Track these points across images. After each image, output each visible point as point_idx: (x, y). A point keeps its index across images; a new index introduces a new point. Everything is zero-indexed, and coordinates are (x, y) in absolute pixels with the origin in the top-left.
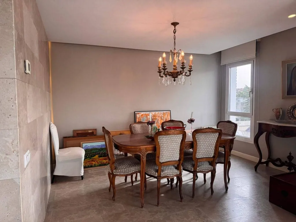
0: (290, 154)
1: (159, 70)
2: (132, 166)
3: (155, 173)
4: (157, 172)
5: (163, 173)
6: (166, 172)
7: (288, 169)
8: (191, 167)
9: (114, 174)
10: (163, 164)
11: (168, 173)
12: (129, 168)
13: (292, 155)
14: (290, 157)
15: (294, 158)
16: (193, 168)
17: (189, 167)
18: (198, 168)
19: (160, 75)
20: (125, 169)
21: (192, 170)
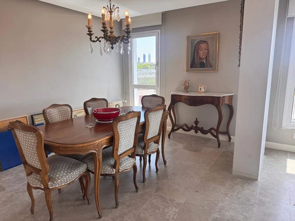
0: (197, 119)
1: (88, 31)
2: (74, 170)
3: (111, 170)
4: (115, 168)
5: (122, 167)
6: (124, 164)
7: (195, 132)
8: (141, 151)
9: (51, 188)
10: (121, 157)
11: (127, 166)
12: (72, 173)
13: (197, 120)
14: (197, 122)
15: (199, 122)
16: (143, 151)
17: (139, 151)
18: (148, 150)
19: (91, 39)
20: (67, 177)
21: (143, 153)
